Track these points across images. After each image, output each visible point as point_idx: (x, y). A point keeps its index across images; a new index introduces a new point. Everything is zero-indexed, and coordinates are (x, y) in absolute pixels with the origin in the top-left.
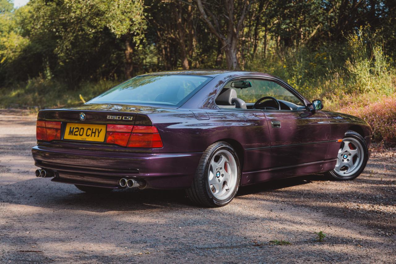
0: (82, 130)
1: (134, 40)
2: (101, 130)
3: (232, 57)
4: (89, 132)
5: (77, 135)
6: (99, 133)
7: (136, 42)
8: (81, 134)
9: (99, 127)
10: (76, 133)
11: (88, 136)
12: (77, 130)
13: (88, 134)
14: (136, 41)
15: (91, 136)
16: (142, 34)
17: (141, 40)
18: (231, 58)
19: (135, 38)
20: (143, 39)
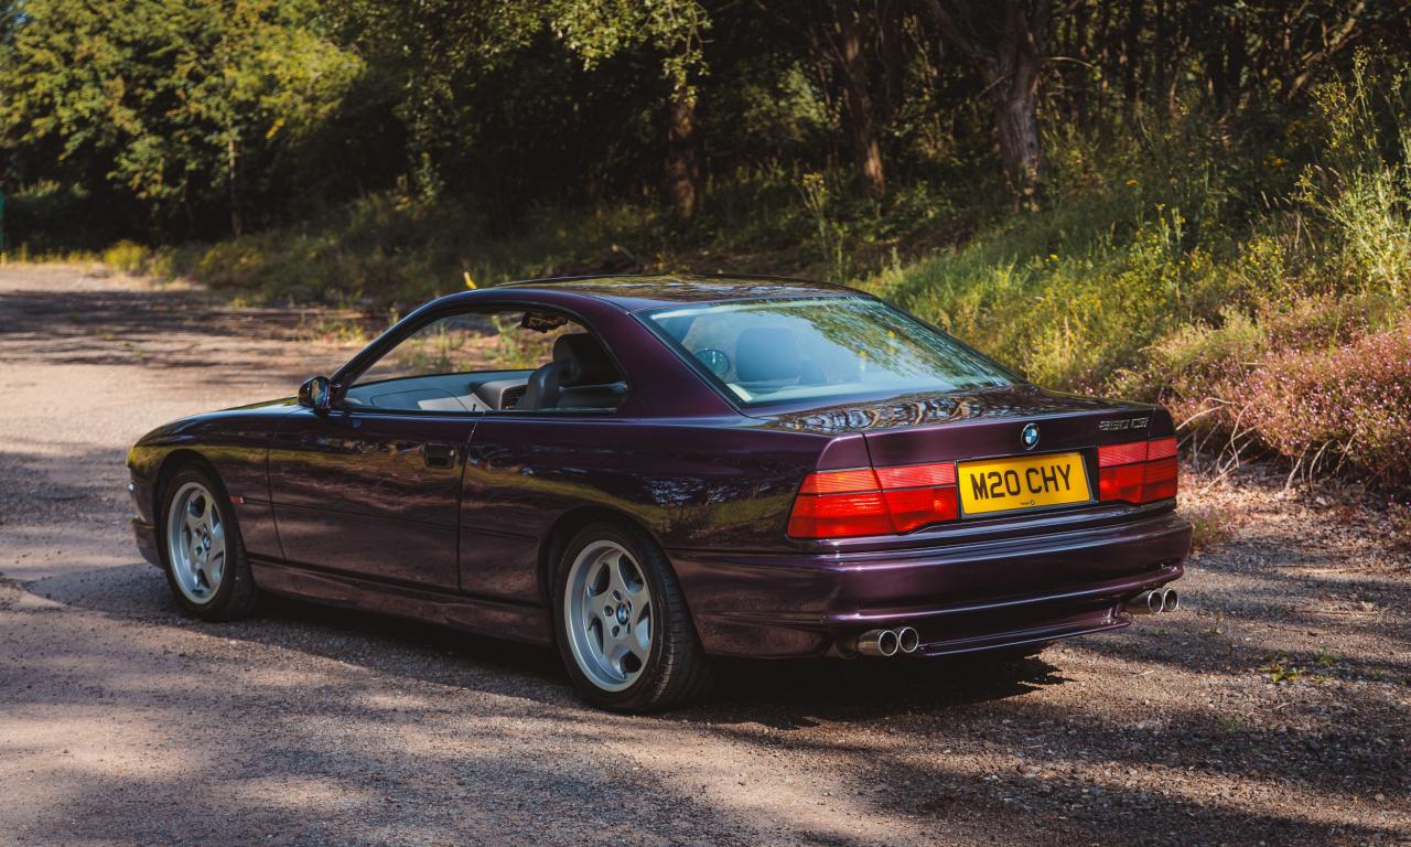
0: (1011, 478)
1: (667, 72)
2: (1068, 466)
3: (1018, 125)
4: (1037, 481)
5: (1002, 495)
6: (1066, 477)
7: (673, 79)
8: (1013, 488)
9: (1061, 461)
10: (996, 490)
11: (1039, 490)
12: (995, 480)
13: (1035, 487)
14: (671, 72)
15: (1047, 490)
16: (695, 46)
17: (692, 70)
18: (1016, 129)
19: (671, 64)
20: (698, 65)
